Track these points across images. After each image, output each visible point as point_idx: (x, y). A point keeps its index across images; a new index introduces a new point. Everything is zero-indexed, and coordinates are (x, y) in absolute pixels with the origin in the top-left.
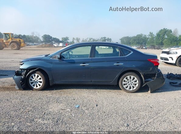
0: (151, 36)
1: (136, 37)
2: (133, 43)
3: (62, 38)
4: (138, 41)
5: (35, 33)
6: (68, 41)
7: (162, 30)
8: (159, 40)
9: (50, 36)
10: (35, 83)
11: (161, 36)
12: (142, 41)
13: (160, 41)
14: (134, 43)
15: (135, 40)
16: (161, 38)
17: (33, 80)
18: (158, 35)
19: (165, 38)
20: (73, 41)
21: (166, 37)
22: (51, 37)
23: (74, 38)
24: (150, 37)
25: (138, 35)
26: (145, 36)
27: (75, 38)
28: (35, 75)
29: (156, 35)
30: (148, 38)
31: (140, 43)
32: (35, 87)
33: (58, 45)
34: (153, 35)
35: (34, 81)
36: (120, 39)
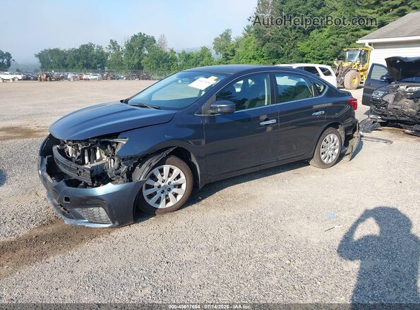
0: (115, 49)
1: (79, 51)
2: (74, 65)
4: (85, 61)
7: (136, 36)
8: (134, 59)
10: (163, 192)
11: (135, 49)
12: (95, 61)
13: (136, 61)
14: (77, 66)
15: (78, 59)
16: (137, 54)
17: (156, 184)
18: (130, 47)
19: (145, 55)
21: (146, 52)
24: (112, 51)
25: (83, 46)
26: (101, 48)
28: (161, 171)
29: (125, 48)
30: (108, 55)
31: (91, 65)
32: (162, 205)
34: (119, 47)
35: (159, 187)
36: (37, 56)
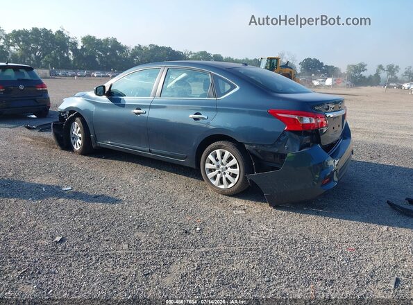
3: (348, 66)
5: (286, 55)
6: (364, 74)
9: (318, 61)
10: (75, 139)
17: (73, 133)
20: (377, 75)
22: (322, 63)
23: (381, 67)
27: (385, 67)
33: (321, 83)
